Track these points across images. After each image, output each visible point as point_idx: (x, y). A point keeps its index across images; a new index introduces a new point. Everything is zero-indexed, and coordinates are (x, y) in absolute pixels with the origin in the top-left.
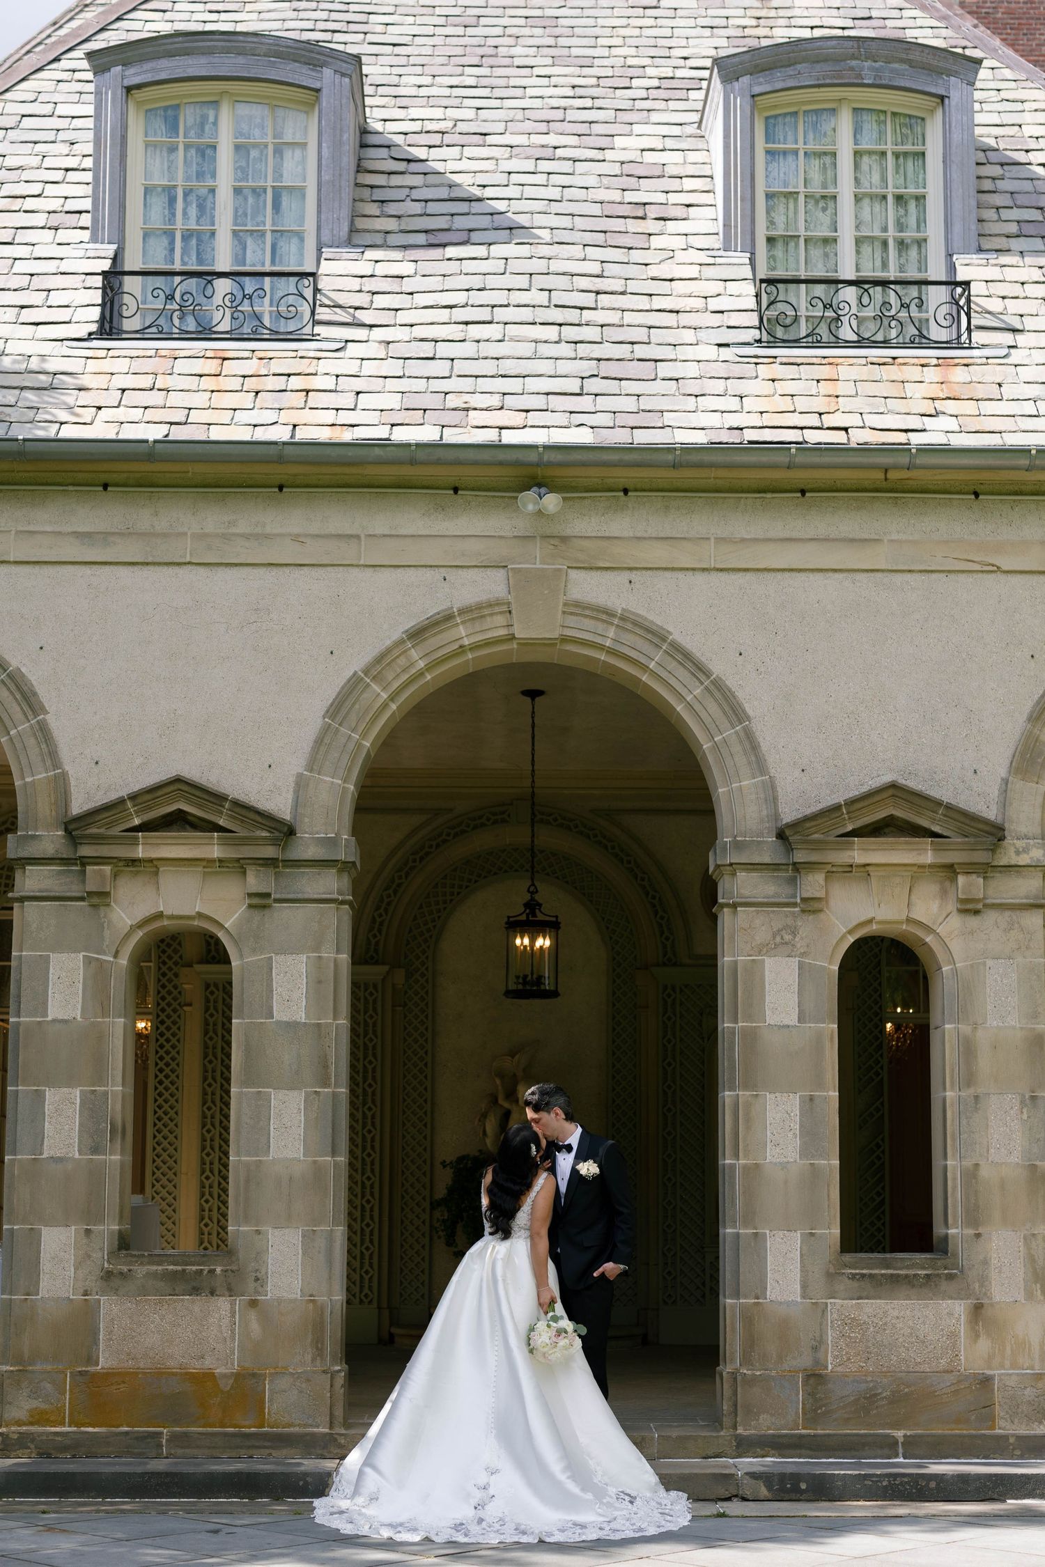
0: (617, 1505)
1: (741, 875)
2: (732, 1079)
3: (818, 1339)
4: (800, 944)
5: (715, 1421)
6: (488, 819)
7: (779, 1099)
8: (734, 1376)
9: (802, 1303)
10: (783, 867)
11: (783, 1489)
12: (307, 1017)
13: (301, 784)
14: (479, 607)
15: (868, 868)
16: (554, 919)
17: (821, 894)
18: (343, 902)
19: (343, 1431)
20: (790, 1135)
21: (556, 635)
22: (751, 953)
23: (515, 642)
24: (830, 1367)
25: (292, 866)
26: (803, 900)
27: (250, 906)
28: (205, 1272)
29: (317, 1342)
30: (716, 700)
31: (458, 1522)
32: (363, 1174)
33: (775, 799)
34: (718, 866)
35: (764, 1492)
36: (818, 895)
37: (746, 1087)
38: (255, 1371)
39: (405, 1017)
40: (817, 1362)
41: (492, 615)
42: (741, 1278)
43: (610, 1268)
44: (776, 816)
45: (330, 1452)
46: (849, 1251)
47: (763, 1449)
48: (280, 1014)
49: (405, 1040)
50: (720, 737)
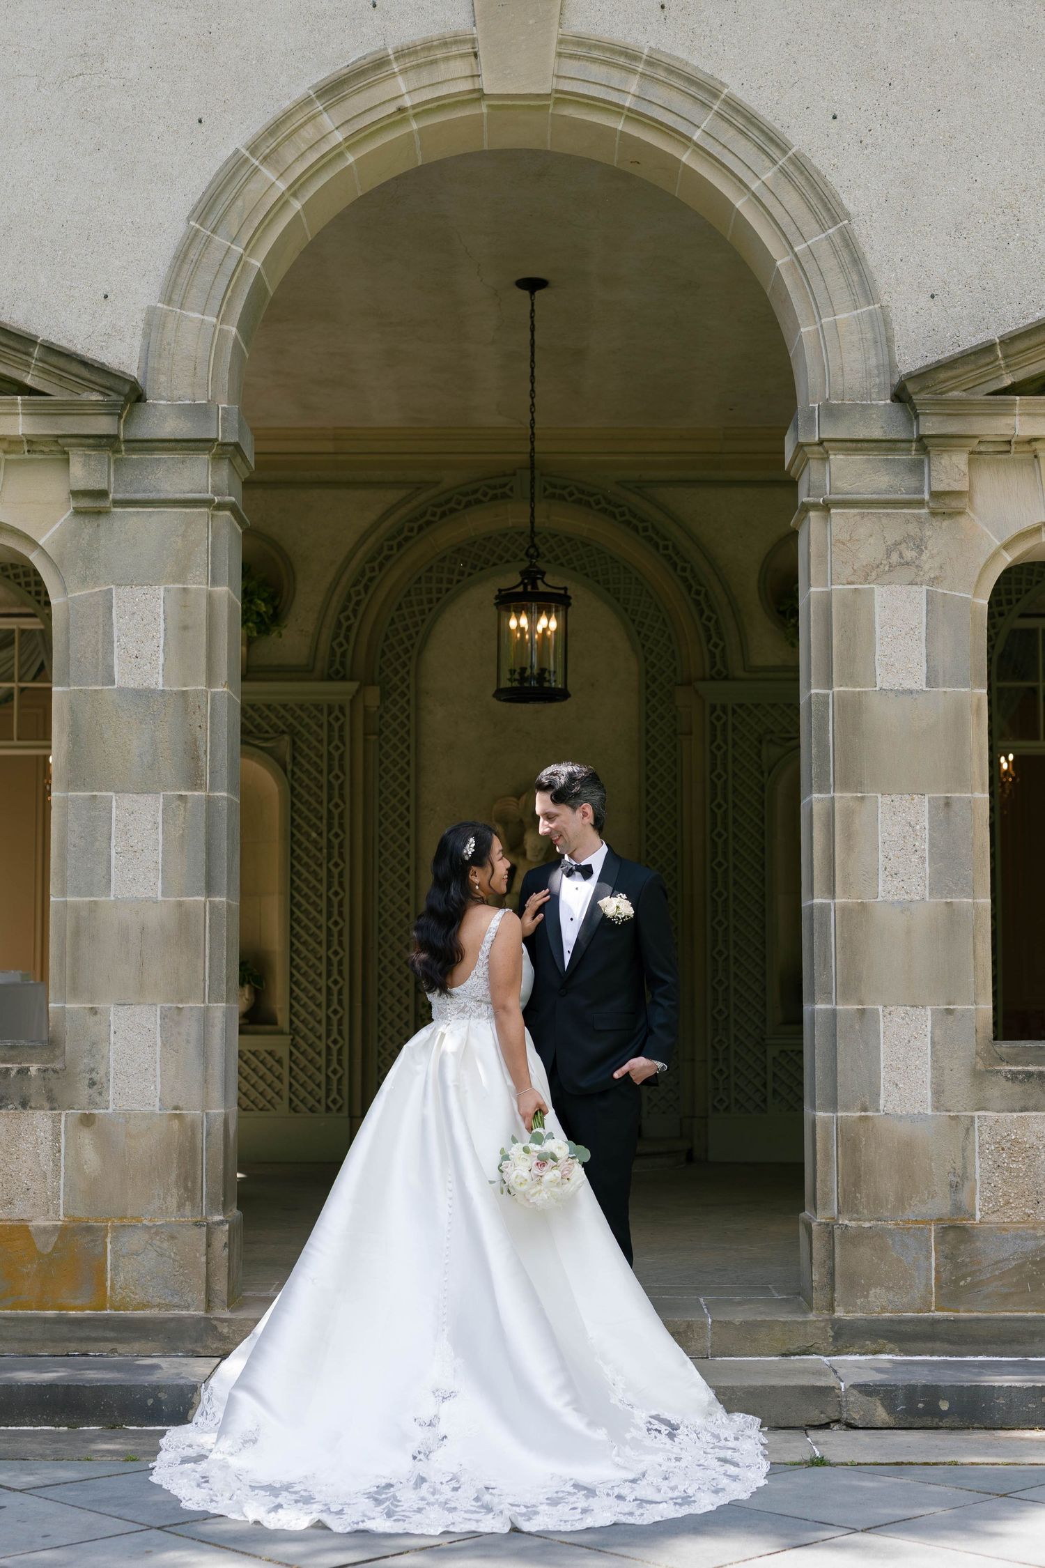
0: (648, 1441)
1: (837, 459)
2: (824, 774)
3: (959, 1172)
4: (929, 564)
5: (799, 1295)
6: (485, 494)
7: (897, 804)
8: (829, 1229)
9: (933, 1116)
10: (903, 445)
11: (911, 1411)
12: (166, 680)
13: (153, 324)
14: (428, 46)
15: (1036, 445)
16: (562, 592)
17: (962, 486)
18: (221, 506)
19: (227, 1314)
20: (915, 859)
21: (546, 89)
22: (850, 579)
23: (484, 104)
24: (978, 1216)
25: (141, 450)
26: (935, 495)
27: (78, 512)
28: (13, 1073)
29: (186, 1179)
30: (797, 188)
31: (383, 1482)
32: (329, 948)
33: (889, 341)
34: (800, 447)
35: (881, 1415)
36: (957, 487)
37: (846, 786)
38: (91, 1223)
39: (381, 747)
40: (957, 1208)
41: (447, 59)
42: (840, 1079)
43: (640, 1066)
44: (892, 367)
45: (206, 1347)
46: (1007, 1037)
47: (874, 1342)
48: (124, 677)
49: (381, 778)
50: (804, 245)
